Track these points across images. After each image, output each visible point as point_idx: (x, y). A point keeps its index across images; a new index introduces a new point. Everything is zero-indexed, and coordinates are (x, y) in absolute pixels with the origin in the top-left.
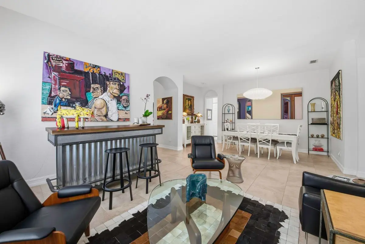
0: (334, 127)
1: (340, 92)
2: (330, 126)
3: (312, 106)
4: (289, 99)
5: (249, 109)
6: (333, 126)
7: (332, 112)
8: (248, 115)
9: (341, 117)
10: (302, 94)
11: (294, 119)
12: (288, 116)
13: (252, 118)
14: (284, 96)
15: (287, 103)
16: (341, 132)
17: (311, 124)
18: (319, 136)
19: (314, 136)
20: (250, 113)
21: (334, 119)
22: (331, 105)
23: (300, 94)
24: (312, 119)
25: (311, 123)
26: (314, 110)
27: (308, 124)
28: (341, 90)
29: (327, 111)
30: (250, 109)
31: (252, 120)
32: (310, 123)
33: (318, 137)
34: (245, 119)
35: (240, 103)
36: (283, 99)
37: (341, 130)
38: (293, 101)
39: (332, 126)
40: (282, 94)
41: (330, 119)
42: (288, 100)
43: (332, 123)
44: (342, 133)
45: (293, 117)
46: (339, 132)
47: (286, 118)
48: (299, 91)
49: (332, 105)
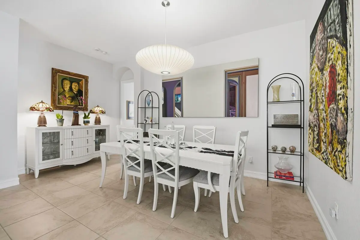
0: (318, 134)
1: (348, 26)
2: (307, 130)
3: (274, 92)
4: (236, 79)
5: (178, 100)
6: (316, 133)
7: (313, 101)
8: (177, 110)
9: (350, 106)
10: (258, 69)
11: (245, 116)
12: (235, 112)
13: (182, 116)
14: (229, 74)
15: (234, 88)
16: (350, 156)
17: (273, 126)
18: (286, 149)
19: (277, 148)
20: (180, 106)
21: (318, 116)
22: (311, 85)
23: (255, 71)
24: (275, 116)
25: (273, 124)
26: (279, 99)
27: (268, 127)
28: (350, 19)
29: (302, 101)
30: (180, 99)
31: (182, 119)
32: (270, 125)
33: (284, 151)
34: (173, 117)
35: (166, 89)
36: (228, 80)
37: (349, 149)
38: (243, 83)
39: (313, 131)
40: (226, 71)
41: (309, 117)
42: (236, 82)
43: (312, 125)
44: (350, 159)
45: (243, 114)
46: (342, 156)
47: (233, 115)
48: (255, 64)
49: (314, 85)
